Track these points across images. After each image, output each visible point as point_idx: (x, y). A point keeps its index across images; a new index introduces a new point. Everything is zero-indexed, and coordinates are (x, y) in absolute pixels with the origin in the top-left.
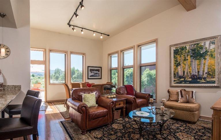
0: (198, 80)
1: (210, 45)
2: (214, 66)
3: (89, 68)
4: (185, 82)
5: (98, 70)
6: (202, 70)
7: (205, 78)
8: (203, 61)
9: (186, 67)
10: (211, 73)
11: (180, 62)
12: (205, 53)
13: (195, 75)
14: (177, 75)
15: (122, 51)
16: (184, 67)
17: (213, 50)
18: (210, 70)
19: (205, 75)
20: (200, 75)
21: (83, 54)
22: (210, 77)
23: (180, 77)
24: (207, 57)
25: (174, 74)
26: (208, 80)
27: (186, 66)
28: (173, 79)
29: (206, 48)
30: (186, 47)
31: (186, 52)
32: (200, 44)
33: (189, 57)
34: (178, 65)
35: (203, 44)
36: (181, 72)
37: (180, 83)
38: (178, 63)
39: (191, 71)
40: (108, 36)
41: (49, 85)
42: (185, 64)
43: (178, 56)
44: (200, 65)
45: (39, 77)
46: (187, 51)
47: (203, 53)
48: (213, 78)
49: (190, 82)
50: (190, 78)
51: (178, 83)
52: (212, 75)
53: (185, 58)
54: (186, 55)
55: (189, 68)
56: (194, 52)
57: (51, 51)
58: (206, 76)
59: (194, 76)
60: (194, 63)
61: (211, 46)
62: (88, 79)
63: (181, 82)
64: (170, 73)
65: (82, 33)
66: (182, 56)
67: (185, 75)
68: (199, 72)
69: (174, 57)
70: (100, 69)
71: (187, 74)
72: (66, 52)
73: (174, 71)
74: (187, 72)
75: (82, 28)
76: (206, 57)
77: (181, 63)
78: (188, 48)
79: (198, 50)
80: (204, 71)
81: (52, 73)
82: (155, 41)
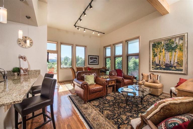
0: (170, 68)
1: (179, 41)
2: (182, 57)
3: (90, 57)
4: (161, 69)
5: (96, 58)
6: (173, 60)
7: (175, 67)
8: (174, 53)
9: (161, 58)
10: (180, 63)
11: (156, 53)
12: (175, 47)
13: (168, 64)
14: (154, 63)
15: (114, 45)
16: (160, 57)
17: (181, 45)
18: (179, 61)
19: (175, 65)
20: (171, 64)
21: (85, 47)
22: (179, 66)
23: (157, 65)
25: (153, 62)
26: (177, 68)
27: (161, 56)
28: (151, 66)
29: (177, 43)
30: (161, 42)
31: (161, 46)
32: (172, 40)
33: (164, 49)
35: (174, 40)
36: (158, 61)
37: (156, 70)
38: (155, 54)
39: (165, 61)
40: (104, 34)
41: (60, 69)
42: (160, 55)
43: (156, 49)
44: (171, 56)
45: (53, 63)
47: (174, 47)
48: (181, 67)
49: (164, 69)
50: (164, 66)
51: (155, 69)
52: (181, 65)
53: (161, 50)
54: (161, 48)
55: (163, 58)
56: (167, 46)
58: (176, 65)
59: (167, 64)
60: (167, 55)
62: (89, 64)
63: (157, 69)
64: (150, 61)
65: (85, 31)
66: (158, 49)
67: (160, 64)
68: (170, 61)
69: (153, 49)
70: (97, 57)
71: (162, 63)
72: (73, 45)
73: (152, 60)
74: (162, 61)
75: (85, 28)
76: (176, 50)
77: (158, 54)
78: (163, 43)
79: (170, 45)
80: (174, 61)
81: (63, 60)
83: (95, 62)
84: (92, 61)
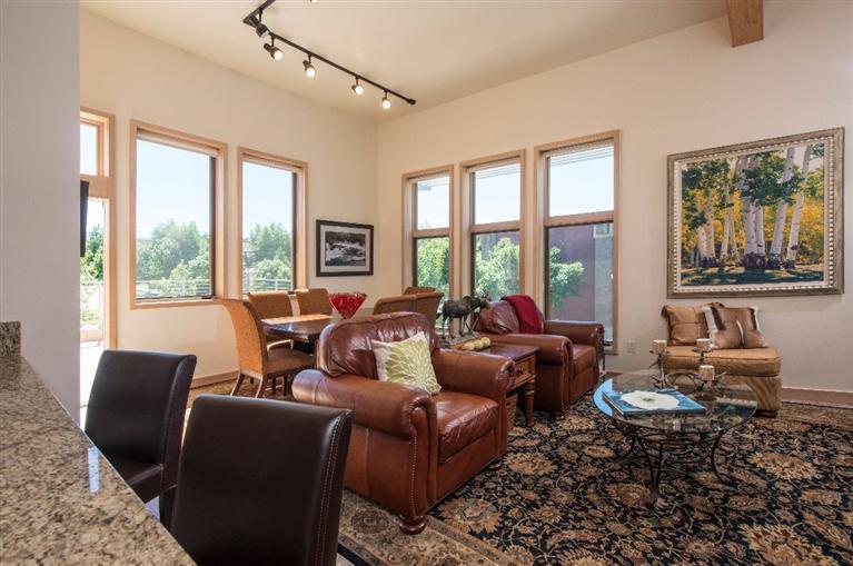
0: (767, 271)
1: (807, 159)
2: (819, 223)
3: (325, 229)
4: (724, 278)
5: (358, 239)
6: (781, 237)
7: (789, 265)
8: (784, 208)
9: (727, 230)
10: (810, 249)
11: (703, 213)
12: (790, 182)
13: (758, 256)
14: (692, 257)
16: (720, 229)
17: (817, 174)
18: (806, 238)
19: (791, 256)
20: (773, 255)
21: (298, 168)
22: (806, 261)
23: (706, 263)
24: (799, 197)
25: (684, 253)
26: (799, 269)
27: (727, 225)
28: (679, 270)
29: (796, 168)
30: (725, 165)
31: (726, 180)
32: (776, 154)
33: (737, 194)
34: (695, 221)
35: (783, 155)
36: (708, 247)
37: (704, 284)
38: (697, 214)
39: (744, 242)
40: (409, 105)
42: (722, 220)
43: (699, 194)
44: (772, 221)
46: (729, 176)
47: (785, 184)
48: (817, 262)
49: (740, 279)
50: (741, 266)
51: (696, 282)
52: (814, 254)
53: (724, 199)
54: (727, 189)
55: (737, 231)
56: (752, 180)
57: (140, 130)
58: (794, 259)
59: (752, 257)
60: (752, 217)
61: (811, 162)
63: (707, 281)
64: (670, 250)
65: (311, 72)
66: (713, 191)
67: (722, 257)
68: (769, 244)
69: (685, 195)
70: (366, 232)
71: (729, 252)
72: (218, 149)
73: (683, 244)
74: (730, 246)
75: (310, 54)
76: (795, 197)
77: (708, 215)
78: (732, 165)
79: (768, 175)
80: (786, 242)
82: (611, 138)
83: (355, 258)
84: (337, 254)
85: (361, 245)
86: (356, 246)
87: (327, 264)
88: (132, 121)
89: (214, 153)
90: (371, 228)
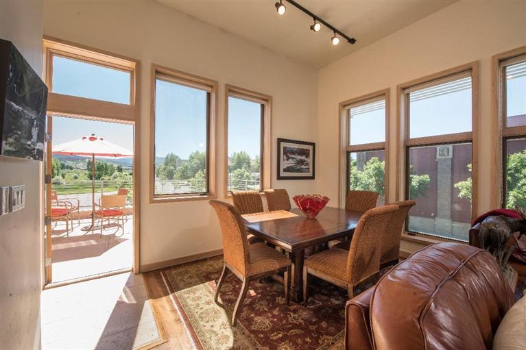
3: (283, 145)
5: (306, 153)
15: (404, 89)
21: (266, 100)
57: (158, 73)
70: (310, 148)
72: (212, 87)
83: (303, 167)
84: (290, 163)
85: (307, 157)
86: (303, 158)
87: (285, 170)
88: (153, 65)
89: (209, 89)
90: (313, 144)
